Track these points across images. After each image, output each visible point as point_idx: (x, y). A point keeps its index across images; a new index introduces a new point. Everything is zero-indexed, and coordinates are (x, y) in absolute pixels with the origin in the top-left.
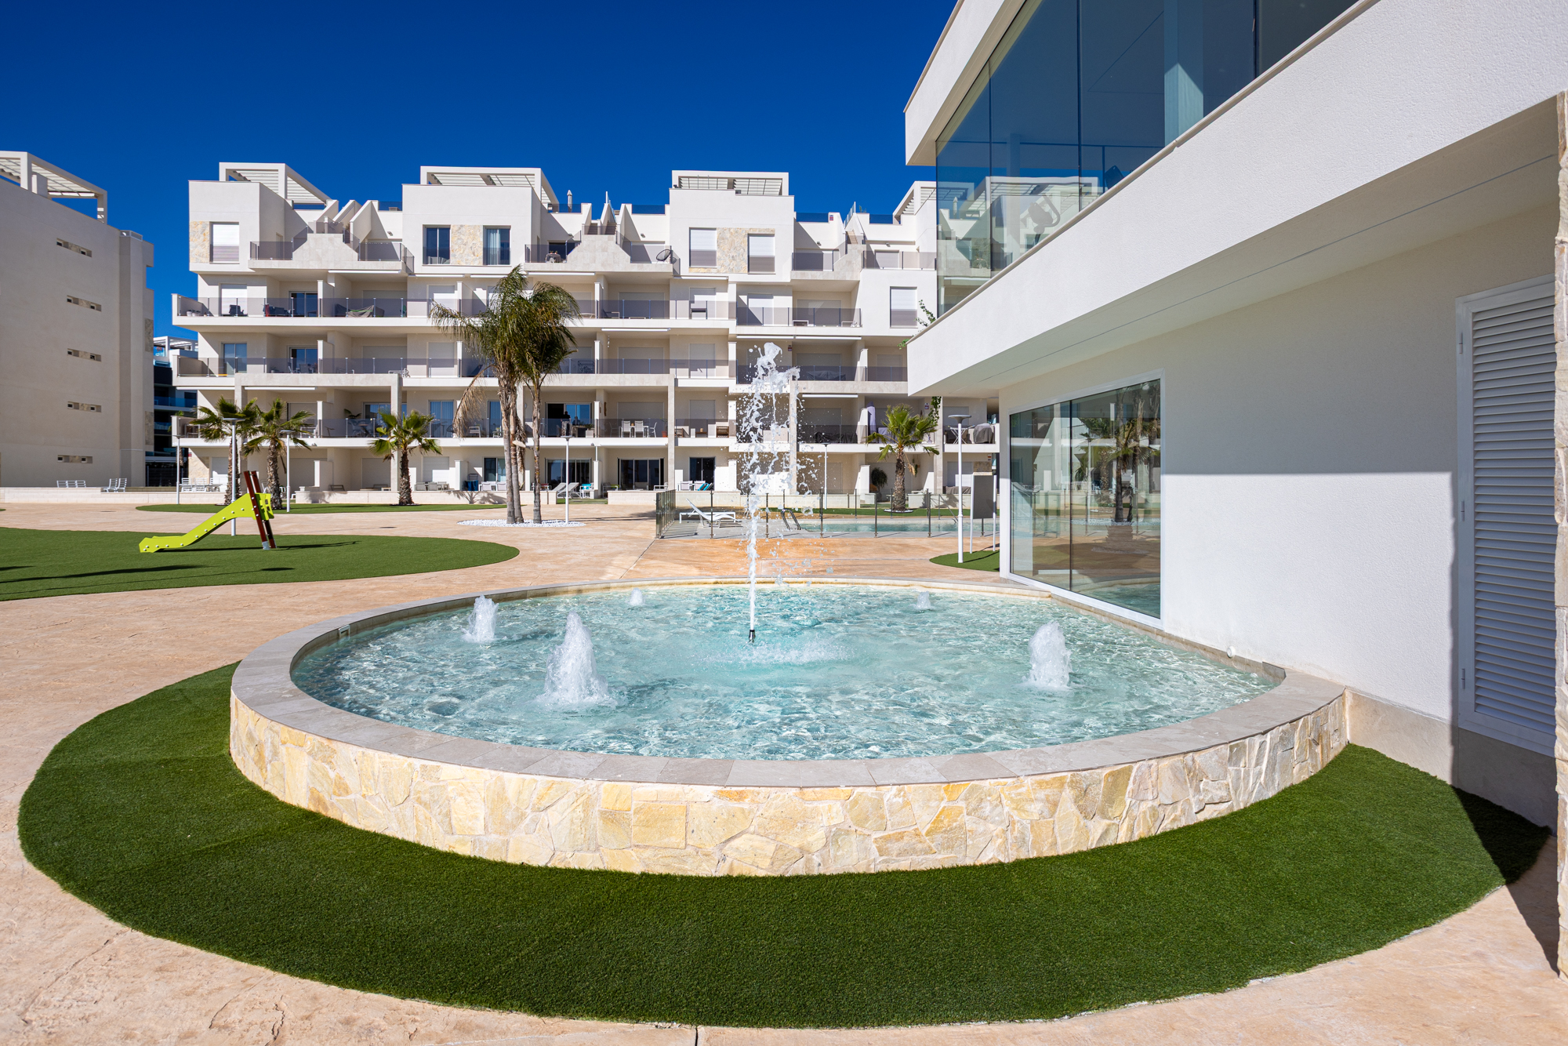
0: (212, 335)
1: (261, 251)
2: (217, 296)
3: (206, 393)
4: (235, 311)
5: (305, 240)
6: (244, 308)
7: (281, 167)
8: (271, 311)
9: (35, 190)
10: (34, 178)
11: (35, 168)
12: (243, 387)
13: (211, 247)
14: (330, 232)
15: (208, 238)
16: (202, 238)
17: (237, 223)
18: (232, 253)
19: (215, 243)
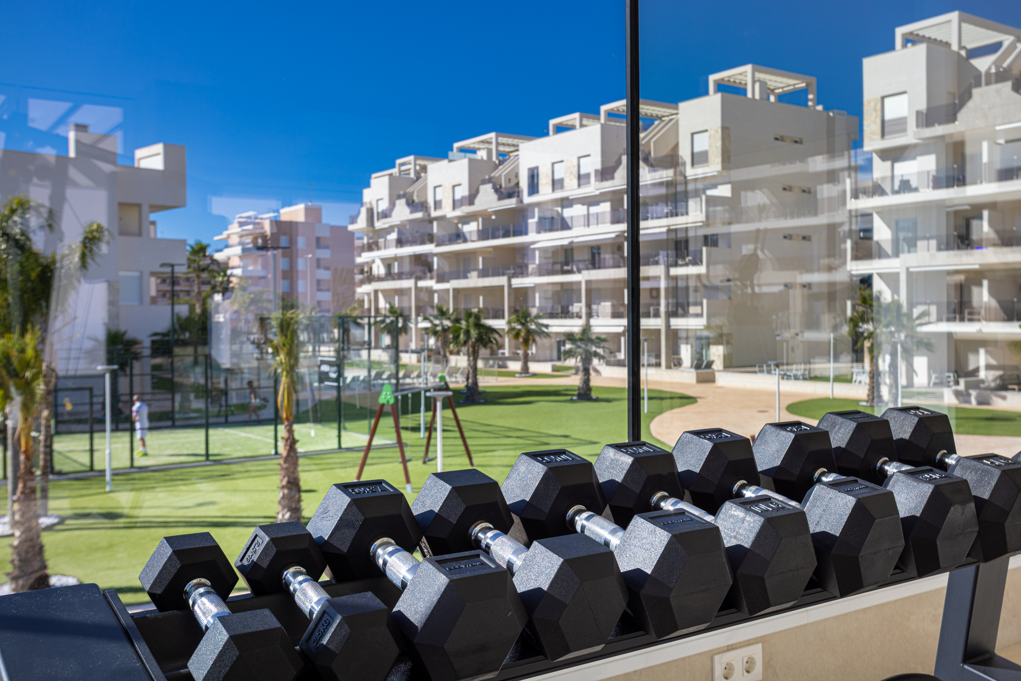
0: (886, 213)
1: (927, 118)
2: (889, 174)
3: (880, 275)
4: (906, 186)
5: (970, 96)
6: (914, 184)
7: (954, 16)
8: (938, 183)
9: (757, 97)
10: (757, 86)
11: (759, 75)
12: (908, 269)
13: (883, 122)
14: (997, 81)
15: (879, 113)
16: (874, 114)
17: (905, 92)
18: (900, 125)
19: (888, 117)
